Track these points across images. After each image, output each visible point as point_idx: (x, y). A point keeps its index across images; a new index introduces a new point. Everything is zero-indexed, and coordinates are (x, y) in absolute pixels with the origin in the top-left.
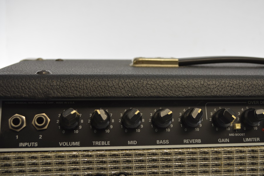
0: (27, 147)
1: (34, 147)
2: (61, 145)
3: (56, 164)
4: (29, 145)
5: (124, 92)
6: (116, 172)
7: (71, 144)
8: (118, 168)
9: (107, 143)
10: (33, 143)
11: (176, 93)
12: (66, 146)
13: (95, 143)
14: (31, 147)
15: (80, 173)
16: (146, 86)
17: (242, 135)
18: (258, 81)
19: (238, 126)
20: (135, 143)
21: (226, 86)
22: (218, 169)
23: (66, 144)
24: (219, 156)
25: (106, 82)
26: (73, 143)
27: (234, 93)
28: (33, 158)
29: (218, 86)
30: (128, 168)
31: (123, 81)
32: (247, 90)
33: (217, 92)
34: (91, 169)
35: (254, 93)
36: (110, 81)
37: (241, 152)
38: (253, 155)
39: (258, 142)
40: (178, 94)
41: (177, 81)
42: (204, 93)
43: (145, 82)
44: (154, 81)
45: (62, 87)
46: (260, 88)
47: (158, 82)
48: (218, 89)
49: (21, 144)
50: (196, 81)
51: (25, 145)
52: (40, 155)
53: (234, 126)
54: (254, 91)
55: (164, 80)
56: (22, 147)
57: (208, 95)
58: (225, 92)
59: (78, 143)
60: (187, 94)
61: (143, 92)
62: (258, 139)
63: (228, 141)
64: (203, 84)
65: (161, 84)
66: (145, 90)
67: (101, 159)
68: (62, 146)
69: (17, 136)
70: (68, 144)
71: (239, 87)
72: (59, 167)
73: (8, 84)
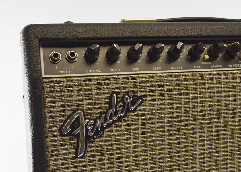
0: (64, 74)
1: (69, 74)
2: (87, 72)
3: (85, 85)
4: (66, 72)
5: (128, 34)
6: (126, 90)
7: (94, 71)
8: (127, 88)
9: (119, 70)
10: (68, 71)
11: (164, 34)
12: (91, 73)
13: (111, 70)
14: (67, 74)
15: (102, 92)
16: (143, 29)
17: (210, 63)
18: (218, 26)
19: (207, 57)
20: (138, 69)
21: (197, 29)
22: (195, 87)
23: (91, 71)
24: (196, 77)
25: (116, 27)
26: (96, 71)
27: (203, 34)
28: (69, 81)
29: (192, 29)
30: (135, 87)
31: (127, 26)
32: (211, 32)
33: (191, 33)
34: (109, 88)
35: (216, 34)
36: (118, 27)
37: (210, 74)
38: (218, 76)
39: (221, 68)
40: (165, 35)
41: (163, 26)
42: (183, 33)
43: (142, 27)
44: (148, 26)
45: (86, 31)
46: (220, 30)
47: (151, 27)
48: (192, 31)
49: (60, 72)
50: (176, 26)
51: (63, 72)
52: (74, 79)
53: (204, 57)
54: (216, 32)
55: (154, 25)
56: (61, 74)
57: (186, 35)
58: (197, 33)
59: (99, 71)
60: (172, 35)
61: (142, 34)
62: (221, 66)
63: (201, 68)
64: (182, 28)
65: (153, 28)
66: (142, 32)
67: (116, 81)
68: (89, 73)
69: (56, 67)
70: (93, 71)
71: (206, 30)
72: (87, 87)
73: (48, 30)
